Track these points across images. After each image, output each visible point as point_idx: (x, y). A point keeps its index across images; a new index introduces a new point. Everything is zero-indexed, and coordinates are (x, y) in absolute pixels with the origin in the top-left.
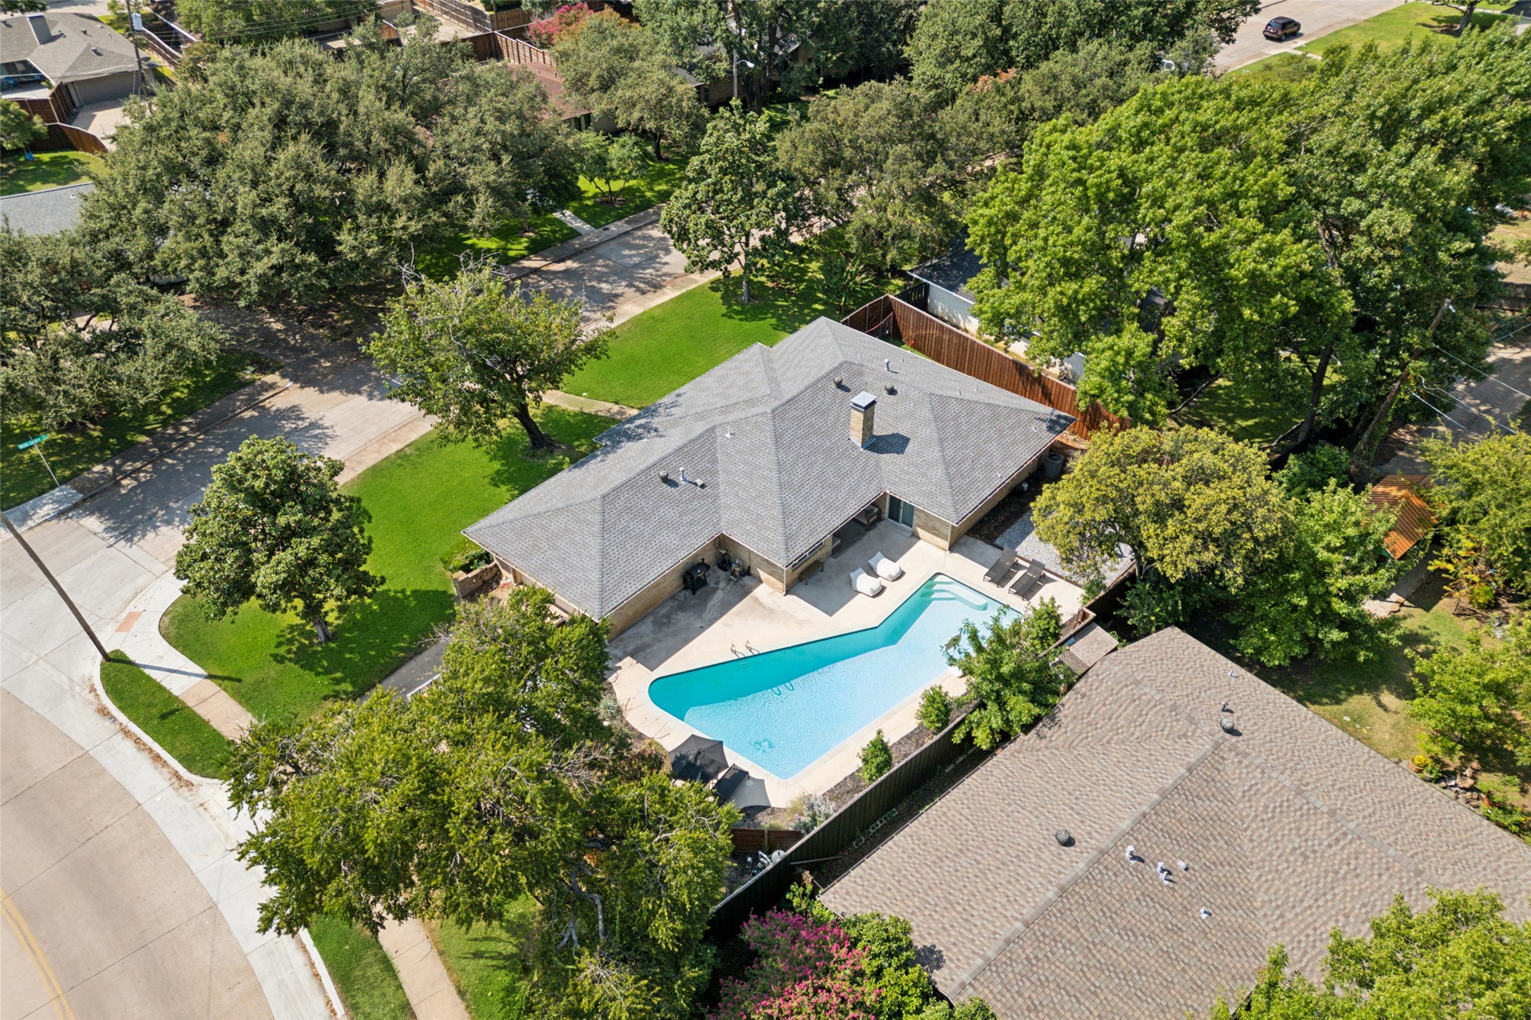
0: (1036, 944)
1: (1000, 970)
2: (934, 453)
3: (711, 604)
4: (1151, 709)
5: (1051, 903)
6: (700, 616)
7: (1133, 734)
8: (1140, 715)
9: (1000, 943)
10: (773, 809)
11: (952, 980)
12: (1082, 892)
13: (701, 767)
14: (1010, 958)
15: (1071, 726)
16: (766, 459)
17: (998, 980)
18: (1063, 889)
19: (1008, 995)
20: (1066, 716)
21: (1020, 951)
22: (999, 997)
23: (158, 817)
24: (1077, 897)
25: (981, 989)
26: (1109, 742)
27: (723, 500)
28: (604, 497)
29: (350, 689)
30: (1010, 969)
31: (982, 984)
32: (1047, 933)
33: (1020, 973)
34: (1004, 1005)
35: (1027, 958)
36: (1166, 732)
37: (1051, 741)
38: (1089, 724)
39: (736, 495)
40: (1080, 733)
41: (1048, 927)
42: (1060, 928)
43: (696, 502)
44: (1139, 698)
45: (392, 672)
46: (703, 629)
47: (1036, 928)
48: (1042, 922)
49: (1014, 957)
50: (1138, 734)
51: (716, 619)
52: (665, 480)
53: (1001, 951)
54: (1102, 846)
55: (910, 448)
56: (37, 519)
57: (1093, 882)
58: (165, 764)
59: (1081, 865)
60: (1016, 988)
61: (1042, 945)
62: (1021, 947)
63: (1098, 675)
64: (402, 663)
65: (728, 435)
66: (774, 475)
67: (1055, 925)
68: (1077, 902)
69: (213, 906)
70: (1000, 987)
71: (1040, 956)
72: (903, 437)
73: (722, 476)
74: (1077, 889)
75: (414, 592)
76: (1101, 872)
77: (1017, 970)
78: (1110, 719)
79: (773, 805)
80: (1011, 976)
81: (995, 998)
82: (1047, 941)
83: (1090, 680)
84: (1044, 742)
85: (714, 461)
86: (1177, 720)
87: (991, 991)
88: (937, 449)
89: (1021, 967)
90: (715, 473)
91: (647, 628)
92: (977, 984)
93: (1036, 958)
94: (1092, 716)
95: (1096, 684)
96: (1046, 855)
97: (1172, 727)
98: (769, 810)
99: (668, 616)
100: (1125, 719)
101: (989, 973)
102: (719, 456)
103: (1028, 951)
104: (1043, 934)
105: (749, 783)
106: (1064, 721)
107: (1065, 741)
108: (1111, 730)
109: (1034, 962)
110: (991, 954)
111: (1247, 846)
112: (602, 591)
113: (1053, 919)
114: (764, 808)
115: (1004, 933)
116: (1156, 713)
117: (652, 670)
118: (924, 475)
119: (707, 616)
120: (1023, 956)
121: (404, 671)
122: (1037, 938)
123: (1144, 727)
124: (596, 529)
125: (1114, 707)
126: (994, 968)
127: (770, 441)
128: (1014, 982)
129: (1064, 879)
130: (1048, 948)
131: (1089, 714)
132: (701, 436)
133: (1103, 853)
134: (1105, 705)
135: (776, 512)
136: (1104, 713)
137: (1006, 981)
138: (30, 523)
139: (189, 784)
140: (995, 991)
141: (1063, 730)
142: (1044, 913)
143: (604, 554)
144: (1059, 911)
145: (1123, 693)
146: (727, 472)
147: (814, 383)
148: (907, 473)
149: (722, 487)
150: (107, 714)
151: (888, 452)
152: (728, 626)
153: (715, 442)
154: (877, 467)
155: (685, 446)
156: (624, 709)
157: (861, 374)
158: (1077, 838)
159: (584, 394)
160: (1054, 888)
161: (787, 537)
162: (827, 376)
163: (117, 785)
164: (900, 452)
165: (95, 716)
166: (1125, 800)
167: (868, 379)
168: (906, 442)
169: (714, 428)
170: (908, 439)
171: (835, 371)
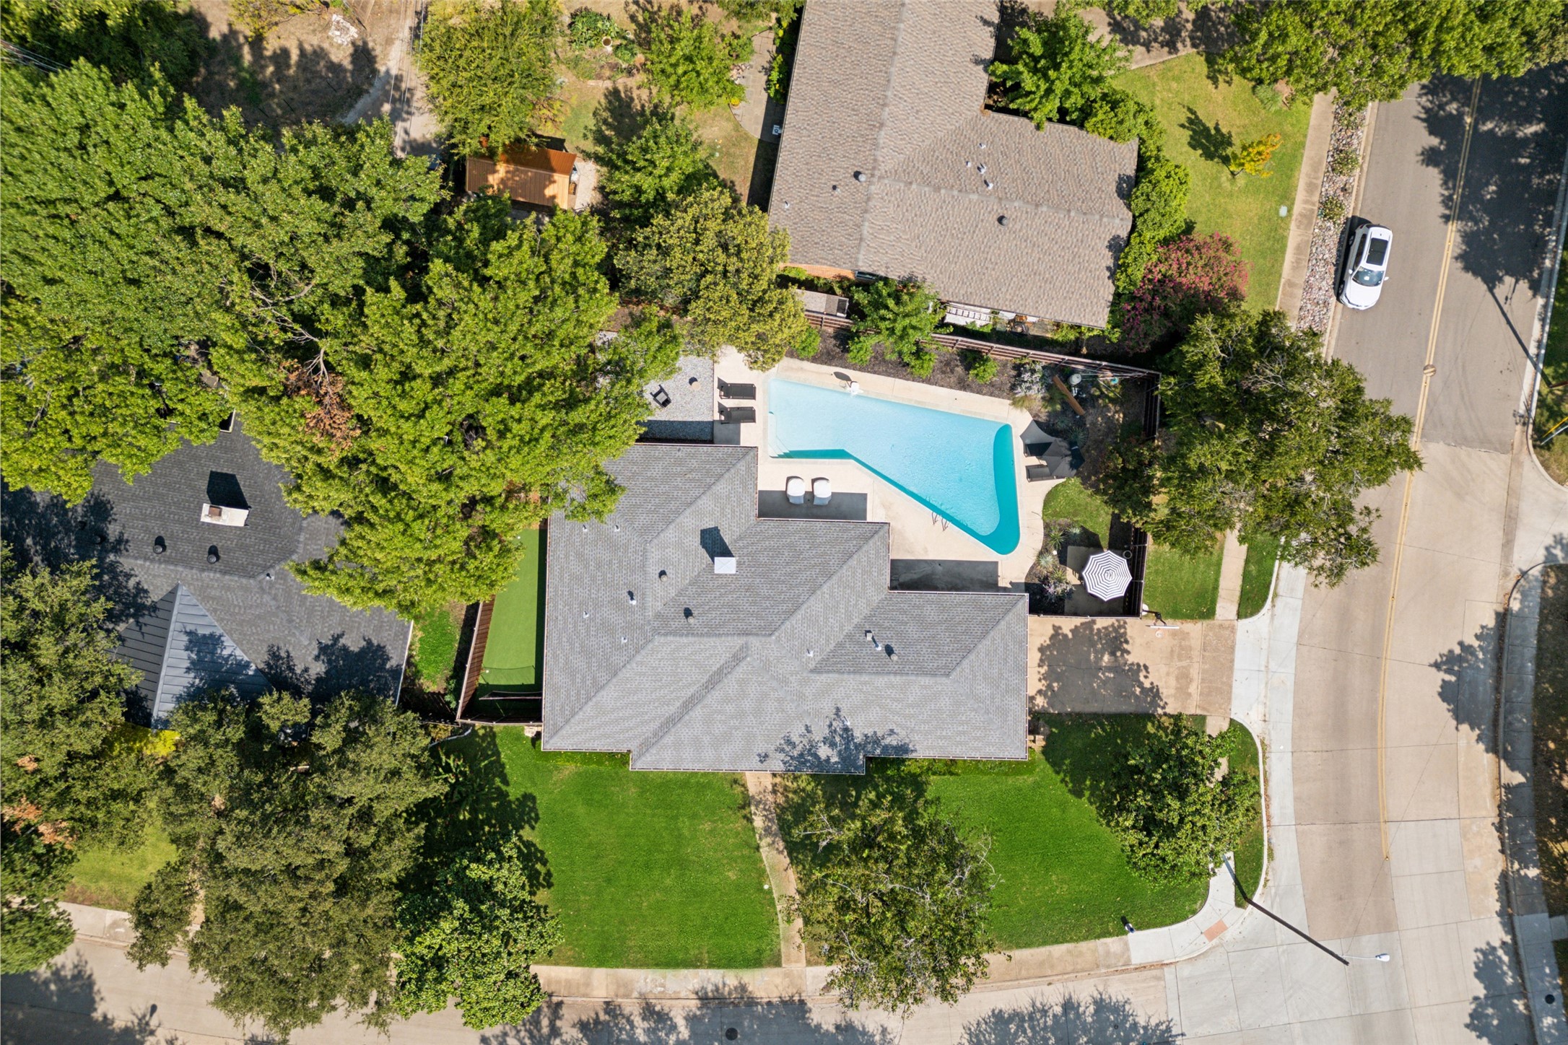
1: (1100, 208)
2: (706, 502)
3: (915, 577)
4: (875, 225)
5: (1049, 206)
6: (933, 573)
9: (1088, 218)
10: (1033, 415)
11: (1121, 227)
16: (815, 605)
17: (1105, 207)
18: (1038, 205)
21: (1084, 207)
23: (1288, 734)
25: (1115, 213)
27: (866, 612)
28: (948, 675)
29: (1149, 725)
31: (1113, 215)
39: (856, 605)
41: (1061, 201)
43: (886, 624)
46: (940, 563)
47: (1066, 207)
51: (926, 561)
54: (997, 201)
55: (709, 524)
58: (1265, 772)
59: (1015, 205)
64: (1110, 717)
65: (811, 655)
66: (825, 588)
69: (1299, 644)
72: (702, 537)
73: (848, 628)
75: (1058, 773)
79: (1031, 418)
85: (840, 645)
88: (700, 502)
90: (849, 636)
92: (1116, 216)
96: (1018, 226)
98: (1036, 418)
102: (831, 647)
105: (1028, 442)
110: (1098, 219)
111: (927, 142)
112: (1008, 611)
114: (1037, 422)
115: (1081, 218)
116: (876, 221)
117: (996, 563)
118: (728, 497)
119: (928, 569)
121: (1113, 709)
124: (972, 657)
127: (799, 615)
129: (1030, 208)
132: (828, 672)
135: (853, 562)
139: (1262, 743)
142: (1056, 208)
143: (985, 634)
146: (841, 628)
147: (708, 635)
148: (733, 512)
149: (856, 621)
150: (1270, 849)
151: (722, 540)
152: (926, 550)
153: (823, 660)
154: (740, 538)
155: (849, 672)
156: (1037, 553)
157: (658, 616)
158: (996, 217)
159: (766, 887)
160: (1040, 209)
161: (867, 539)
162: (690, 632)
163: (1296, 781)
164: (716, 529)
165: (1277, 854)
166: (953, 207)
167: (659, 606)
168: (704, 533)
169: (812, 671)
170: (703, 532)
171: (674, 633)
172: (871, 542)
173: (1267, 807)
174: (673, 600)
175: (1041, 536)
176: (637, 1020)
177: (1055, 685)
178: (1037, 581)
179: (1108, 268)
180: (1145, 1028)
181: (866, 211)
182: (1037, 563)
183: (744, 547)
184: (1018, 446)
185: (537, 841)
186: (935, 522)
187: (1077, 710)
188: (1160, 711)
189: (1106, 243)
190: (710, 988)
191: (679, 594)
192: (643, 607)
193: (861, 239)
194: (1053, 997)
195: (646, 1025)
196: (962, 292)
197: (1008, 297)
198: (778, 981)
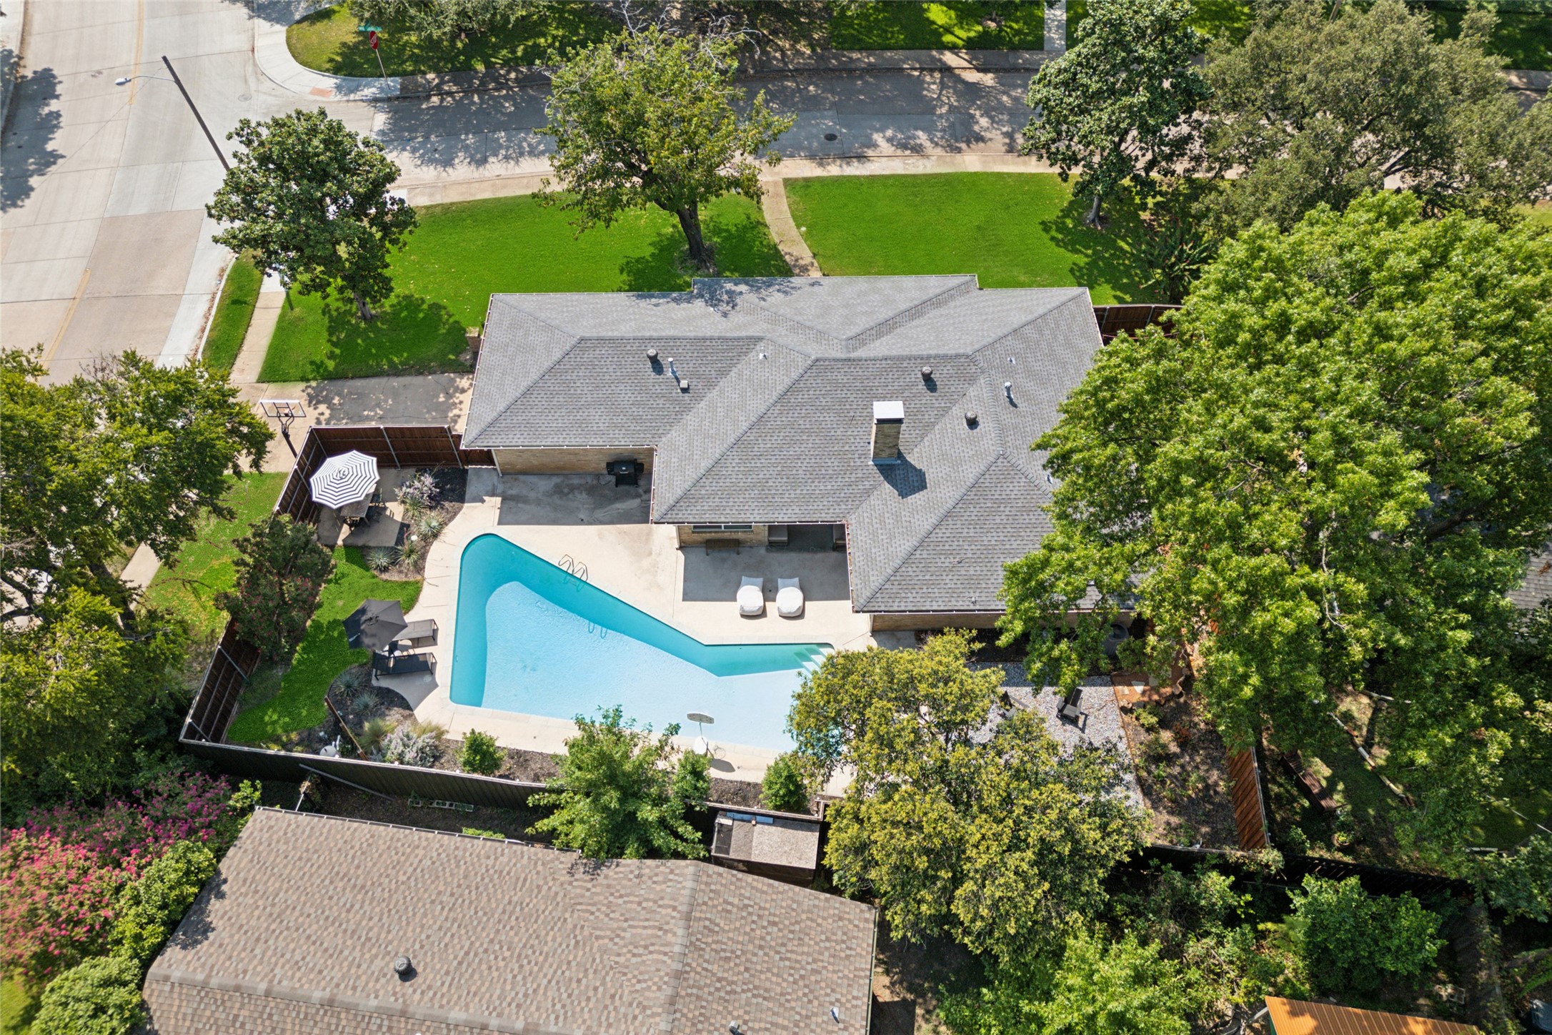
0: (256, 1015)
1: (206, 1000)
2: (925, 522)
3: (616, 505)
4: (660, 952)
5: (307, 1001)
6: (593, 509)
7: (619, 955)
8: (646, 947)
9: (232, 982)
10: (411, 715)
11: (170, 966)
12: (344, 1022)
13: (362, 632)
14: (223, 1002)
15: (598, 890)
16: (757, 405)
17: (195, 1005)
18: (331, 1003)
19: (188, 1023)
20: (606, 877)
21: (237, 1005)
22: (180, 1017)
24: (334, 1021)
25: (175, 996)
26: (597, 938)
27: (689, 417)
28: (582, 339)
30: (213, 1008)
31: (180, 994)
32: (275, 1018)
33: (217, 1020)
34: (176, 1026)
35: (236, 1017)
36: (638, 987)
37: (570, 883)
38: (609, 905)
39: (701, 422)
40: (594, 904)
41: (281, 1014)
42: (289, 1026)
43: (660, 403)
44: (666, 932)
45: (367, 377)
46: (582, 522)
47: (272, 1004)
48: (282, 1006)
49: (228, 1004)
50: (622, 960)
51: (602, 523)
52: (655, 361)
53: (224, 989)
54: (411, 1009)
55: (917, 499)
56: (358, 96)
57: (363, 1025)
59: (373, 1003)
60: (200, 1026)
61: (259, 1021)
62: (243, 1005)
63: (672, 872)
64: (380, 374)
65: (761, 355)
66: (744, 426)
67: (289, 1020)
68: (329, 1024)
70: (190, 1011)
71: (248, 1027)
72: (923, 481)
73: (712, 394)
74: (343, 1016)
76: (380, 1026)
77: (217, 1015)
78: (626, 920)
79: (416, 712)
80: (208, 1013)
81: (177, 1013)
82: (267, 1023)
83: (662, 869)
84: (568, 878)
85: (723, 373)
86: (659, 989)
87: (180, 1007)
88: (934, 520)
89: (223, 1016)
90: (710, 385)
91: (545, 485)
92: (177, 989)
93: (243, 1024)
94: (620, 901)
95: (660, 878)
96: (379, 964)
97: (649, 987)
98: (407, 712)
99: (572, 489)
100: (633, 935)
101: (195, 993)
102: (735, 370)
103: (242, 1012)
104: (270, 1015)
105: (427, 679)
106: (601, 879)
107: (577, 896)
108: (613, 931)
109: (238, 1025)
110: (214, 982)
113: (294, 1014)
114: (408, 707)
115: (246, 981)
116: (657, 961)
117: (501, 523)
118: (892, 538)
119: (599, 514)
120: (235, 1012)
122: (262, 1013)
123: (634, 960)
125: (643, 914)
126: (203, 994)
127: (781, 389)
128: (204, 1020)
129: (346, 996)
130: (260, 1029)
131: (621, 896)
132: (739, 339)
133: (403, 1013)
134: (639, 904)
136: (628, 911)
137: (199, 1012)
138: (352, 97)
140: (183, 1010)
141: (589, 885)
142: (292, 1000)
143: (527, 393)
144: (306, 1014)
145: (664, 911)
146: (722, 394)
147: (901, 358)
148: (882, 522)
149: (703, 404)
150: (221, 276)
151: (894, 485)
152: (600, 536)
153: (746, 354)
154: (868, 493)
155: (711, 339)
156: (441, 537)
157: (972, 380)
158: (418, 980)
159: (803, 229)
160: (327, 994)
161: (685, 496)
162: (926, 359)
163: (167, 331)
164: (903, 495)
165: (216, 272)
166: (501, 998)
167: (972, 392)
168: (922, 486)
169: (760, 339)
170: (925, 487)
171: (945, 358)
172: (679, 492)
173: (210, 309)
174: (954, 402)
175: (430, 557)
176: (927, 144)
177: (442, 399)
178: (447, 504)
179: (221, 896)
180: (404, 149)
181: (678, 975)
182: (443, 525)
183: (862, 479)
184: (443, 674)
185: (1069, 254)
186: (586, 571)
187: (420, 378)
188: (314, 384)
189: (211, 935)
190: (856, 164)
191: (946, 410)
192: (992, 386)
193: (688, 917)
194: (495, 167)
195: (918, 141)
196: (504, 859)
197: (421, 852)
198: (785, 170)
